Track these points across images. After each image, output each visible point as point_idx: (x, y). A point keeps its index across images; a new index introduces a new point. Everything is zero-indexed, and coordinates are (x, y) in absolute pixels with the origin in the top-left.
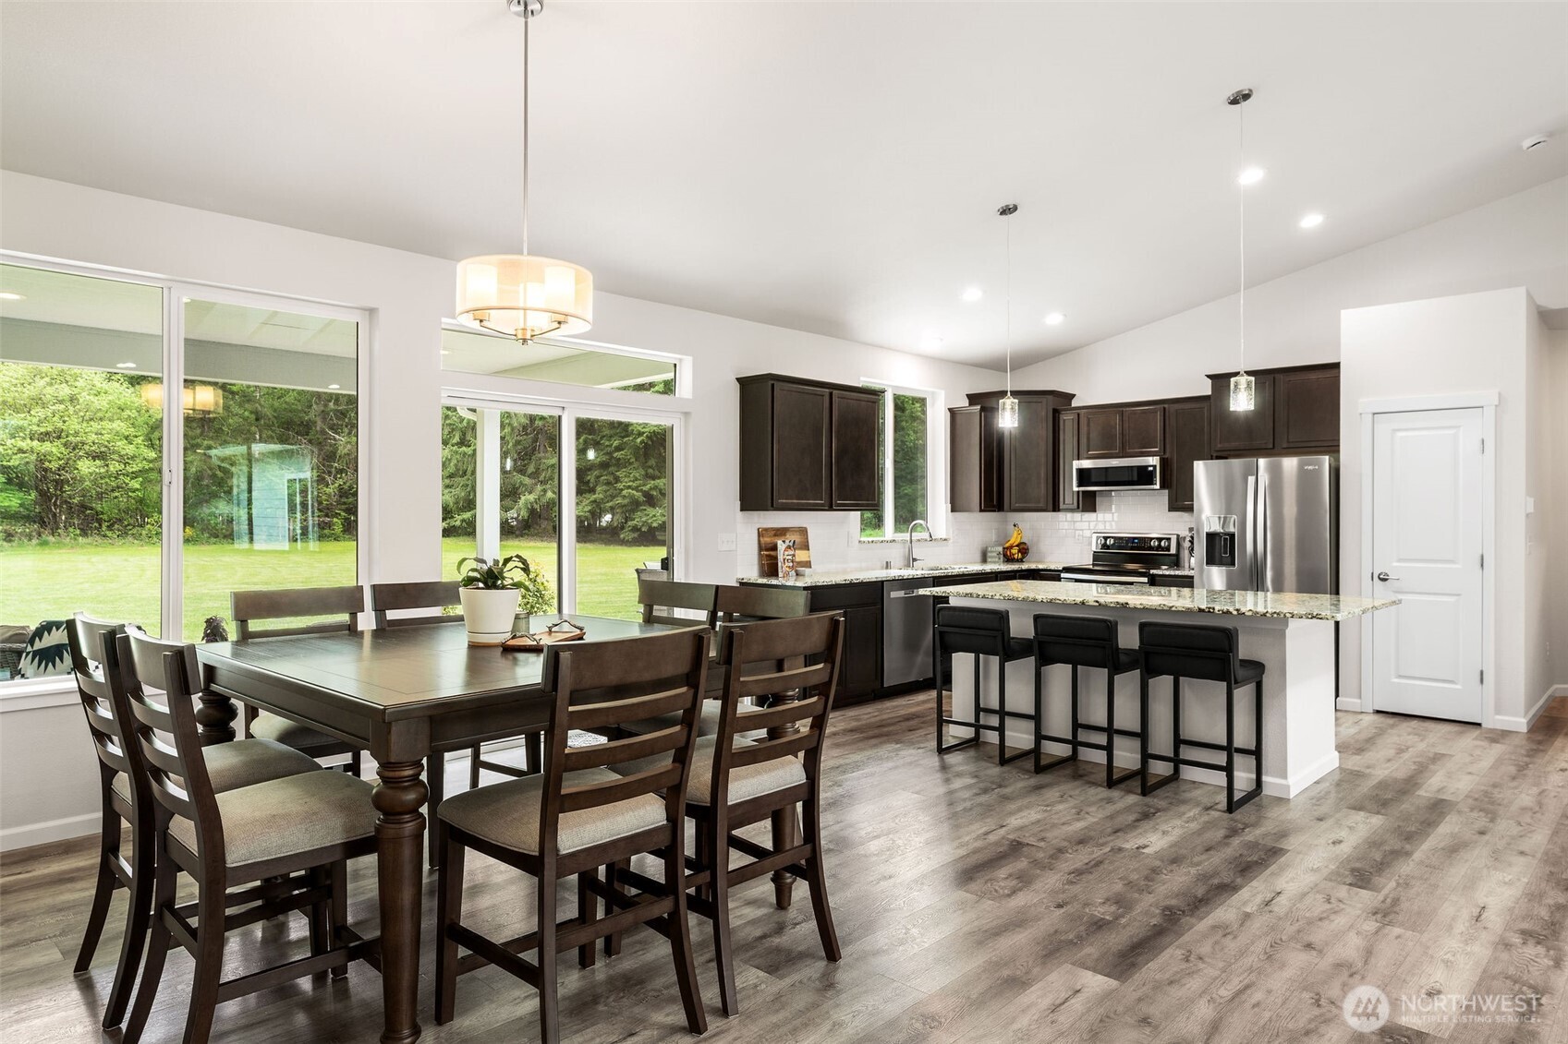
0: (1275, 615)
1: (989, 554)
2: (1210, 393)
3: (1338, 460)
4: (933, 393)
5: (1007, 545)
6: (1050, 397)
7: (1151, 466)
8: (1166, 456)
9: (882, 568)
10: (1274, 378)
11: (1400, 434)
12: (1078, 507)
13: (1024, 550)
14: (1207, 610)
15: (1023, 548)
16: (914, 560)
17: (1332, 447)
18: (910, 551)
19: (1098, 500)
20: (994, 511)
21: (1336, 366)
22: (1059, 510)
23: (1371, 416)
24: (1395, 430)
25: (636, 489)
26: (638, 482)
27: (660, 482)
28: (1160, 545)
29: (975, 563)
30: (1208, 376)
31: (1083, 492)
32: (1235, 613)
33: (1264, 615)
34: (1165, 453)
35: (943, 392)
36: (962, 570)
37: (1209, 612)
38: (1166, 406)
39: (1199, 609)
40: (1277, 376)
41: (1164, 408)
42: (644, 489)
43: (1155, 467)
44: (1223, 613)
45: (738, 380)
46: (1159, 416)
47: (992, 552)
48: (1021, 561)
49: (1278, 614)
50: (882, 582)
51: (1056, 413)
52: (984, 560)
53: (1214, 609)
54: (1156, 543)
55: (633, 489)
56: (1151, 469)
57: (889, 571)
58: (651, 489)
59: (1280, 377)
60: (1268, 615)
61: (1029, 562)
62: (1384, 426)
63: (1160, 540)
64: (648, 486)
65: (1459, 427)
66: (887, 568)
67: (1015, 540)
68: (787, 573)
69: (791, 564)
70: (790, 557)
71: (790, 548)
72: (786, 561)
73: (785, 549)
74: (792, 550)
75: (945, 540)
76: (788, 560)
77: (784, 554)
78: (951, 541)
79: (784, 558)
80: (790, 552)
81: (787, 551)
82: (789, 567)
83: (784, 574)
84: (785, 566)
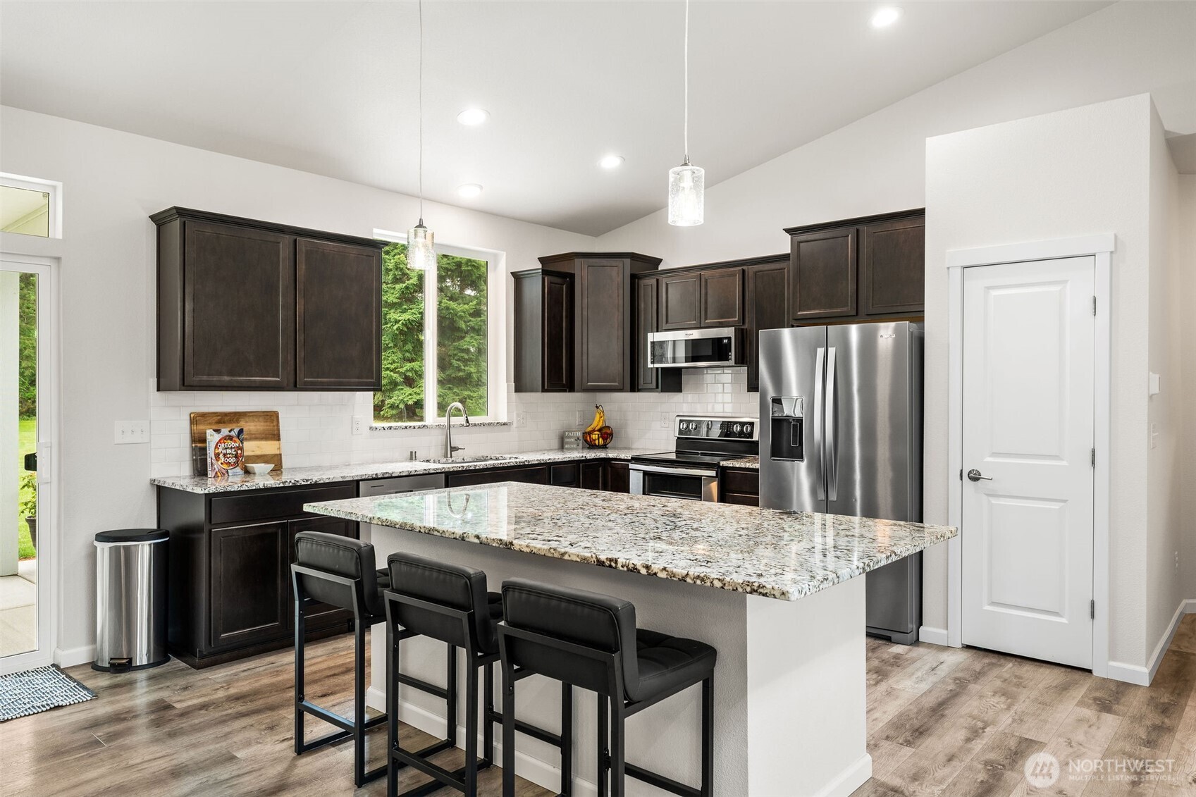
0: (698, 582)
1: (567, 440)
2: (789, 251)
3: (923, 328)
4: (495, 256)
5: (589, 429)
6: (628, 261)
7: (726, 338)
8: (746, 327)
9: (406, 461)
10: (858, 230)
11: (994, 293)
12: (657, 387)
13: (607, 434)
14: (607, 563)
15: (606, 433)
16: (454, 449)
17: (917, 315)
18: (448, 438)
19: (684, 378)
20: (565, 391)
21: (920, 213)
22: (639, 391)
23: (959, 271)
24: (989, 288)
25: (393, 370)
26: (396, 364)
27: (415, 365)
28: (742, 430)
29: (551, 450)
30: (787, 231)
31: (662, 368)
32: (644, 571)
33: (683, 579)
34: (744, 323)
35: (504, 254)
36: (513, 460)
37: (610, 566)
38: (744, 268)
39: (598, 560)
40: (861, 227)
41: (744, 271)
42: (401, 370)
43: (729, 339)
44: (629, 570)
45: (152, 217)
46: (738, 279)
47: (570, 437)
48: (604, 447)
49: (703, 580)
50: (358, 482)
51: (635, 278)
52: (562, 447)
53: (616, 562)
54: (739, 428)
55: (391, 371)
56: (725, 341)
57: (414, 463)
58: (407, 371)
59: (864, 229)
60: (689, 580)
61: (615, 448)
62: (976, 282)
63: (742, 424)
64: (404, 369)
65: (1066, 281)
66: (411, 459)
67: (597, 423)
68: (224, 471)
69: (233, 460)
70: (229, 451)
71: (231, 438)
72: (221, 456)
73: (220, 440)
74: (235, 442)
75: (504, 424)
76: (225, 455)
77: (216, 447)
78: (515, 425)
79: (217, 452)
80: (231, 444)
81: (225, 443)
82: (227, 464)
83: (216, 473)
84: (219, 463)
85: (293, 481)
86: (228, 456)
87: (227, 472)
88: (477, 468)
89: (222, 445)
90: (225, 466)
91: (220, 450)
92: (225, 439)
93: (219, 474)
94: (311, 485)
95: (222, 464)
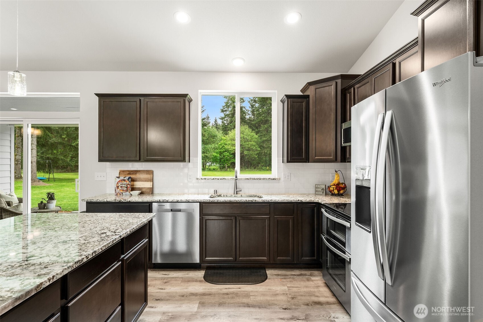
15: (340, 187)
18: (236, 184)
47: (318, 188)
50: (151, 203)
67: (336, 181)
68: (121, 193)
69: (125, 189)
70: (123, 185)
71: (124, 180)
72: (120, 187)
73: (119, 181)
74: (126, 182)
75: (273, 179)
76: (121, 187)
77: (117, 183)
78: (282, 179)
79: (118, 185)
80: (125, 182)
81: (121, 182)
82: (122, 190)
83: (117, 193)
84: (119, 190)
85: (119, 200)
86: (123, 187)
87: (122, 193)
88: (219, 201)
89: (120, 183)
90: (121, 191)
91: (119, 185)
92: (122, 181)
93: (118, 194)
94: (127, 202)
95: (120, 190)
